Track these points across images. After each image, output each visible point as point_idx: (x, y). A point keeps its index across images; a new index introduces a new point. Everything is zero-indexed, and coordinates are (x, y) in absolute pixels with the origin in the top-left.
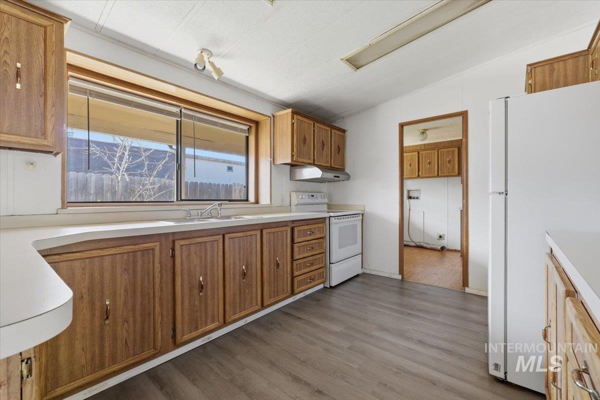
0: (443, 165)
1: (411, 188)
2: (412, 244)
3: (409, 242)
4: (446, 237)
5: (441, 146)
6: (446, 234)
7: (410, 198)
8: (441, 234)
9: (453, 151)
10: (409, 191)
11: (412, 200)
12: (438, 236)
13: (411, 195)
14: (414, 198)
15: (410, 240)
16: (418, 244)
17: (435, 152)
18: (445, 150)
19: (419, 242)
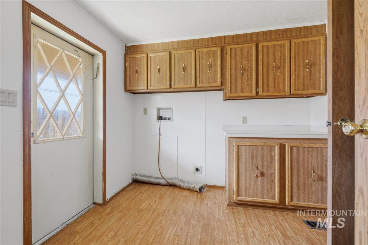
0: (203, 71)
1: (162, 106)
2: (163, 182)
3: (158, 178)
4: (203, 170)
5: (199, 45)
6: (203, 166)
7: (160, 118)
8: (198, 166)
9: (215, 52)
10: (159, 110)
11: (162, 122)
12: (194, 169)
13: (161, 115)
14: (165, 119)
15: (159, 176)
16: (170, 181)
17: (191, 53)
18: (205, 50)
19: (171, 179)
